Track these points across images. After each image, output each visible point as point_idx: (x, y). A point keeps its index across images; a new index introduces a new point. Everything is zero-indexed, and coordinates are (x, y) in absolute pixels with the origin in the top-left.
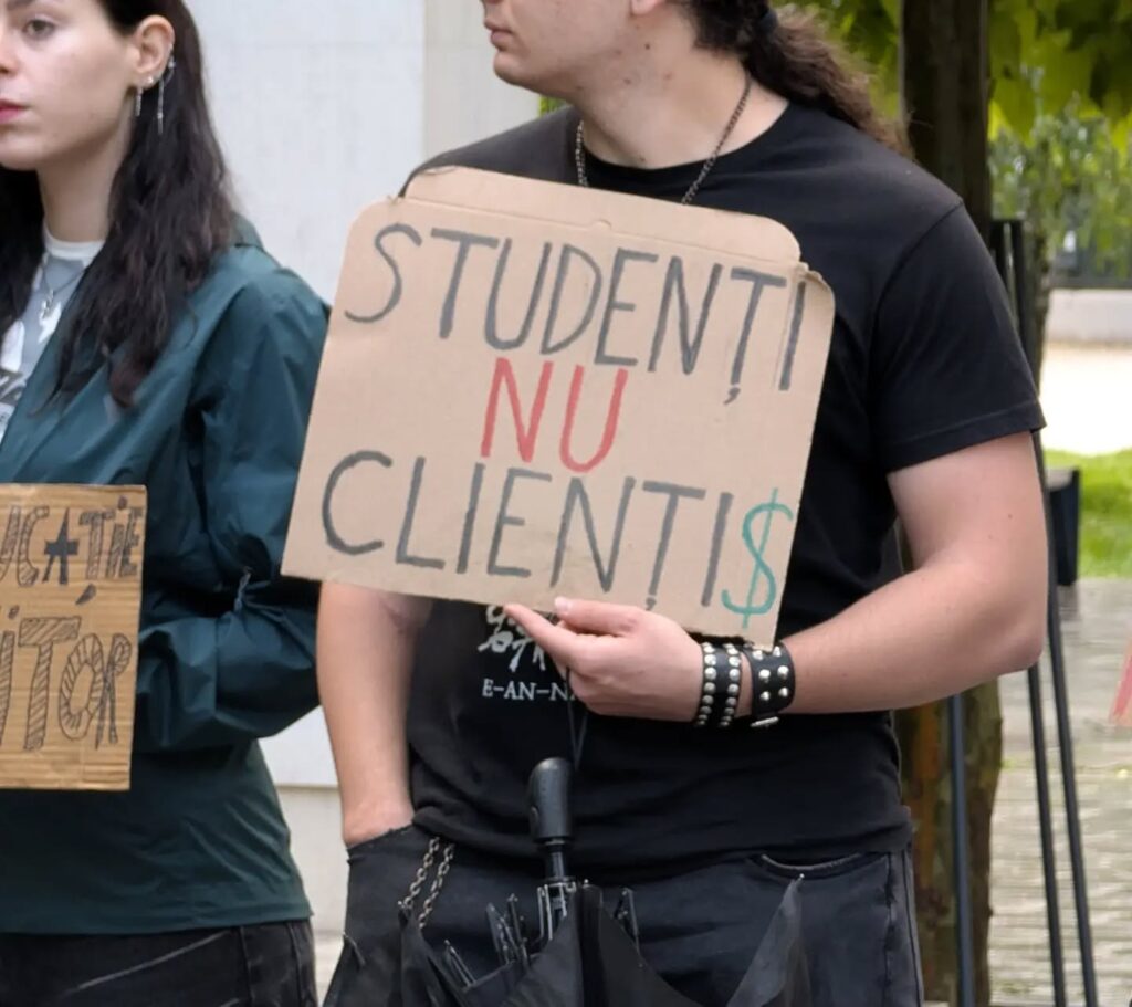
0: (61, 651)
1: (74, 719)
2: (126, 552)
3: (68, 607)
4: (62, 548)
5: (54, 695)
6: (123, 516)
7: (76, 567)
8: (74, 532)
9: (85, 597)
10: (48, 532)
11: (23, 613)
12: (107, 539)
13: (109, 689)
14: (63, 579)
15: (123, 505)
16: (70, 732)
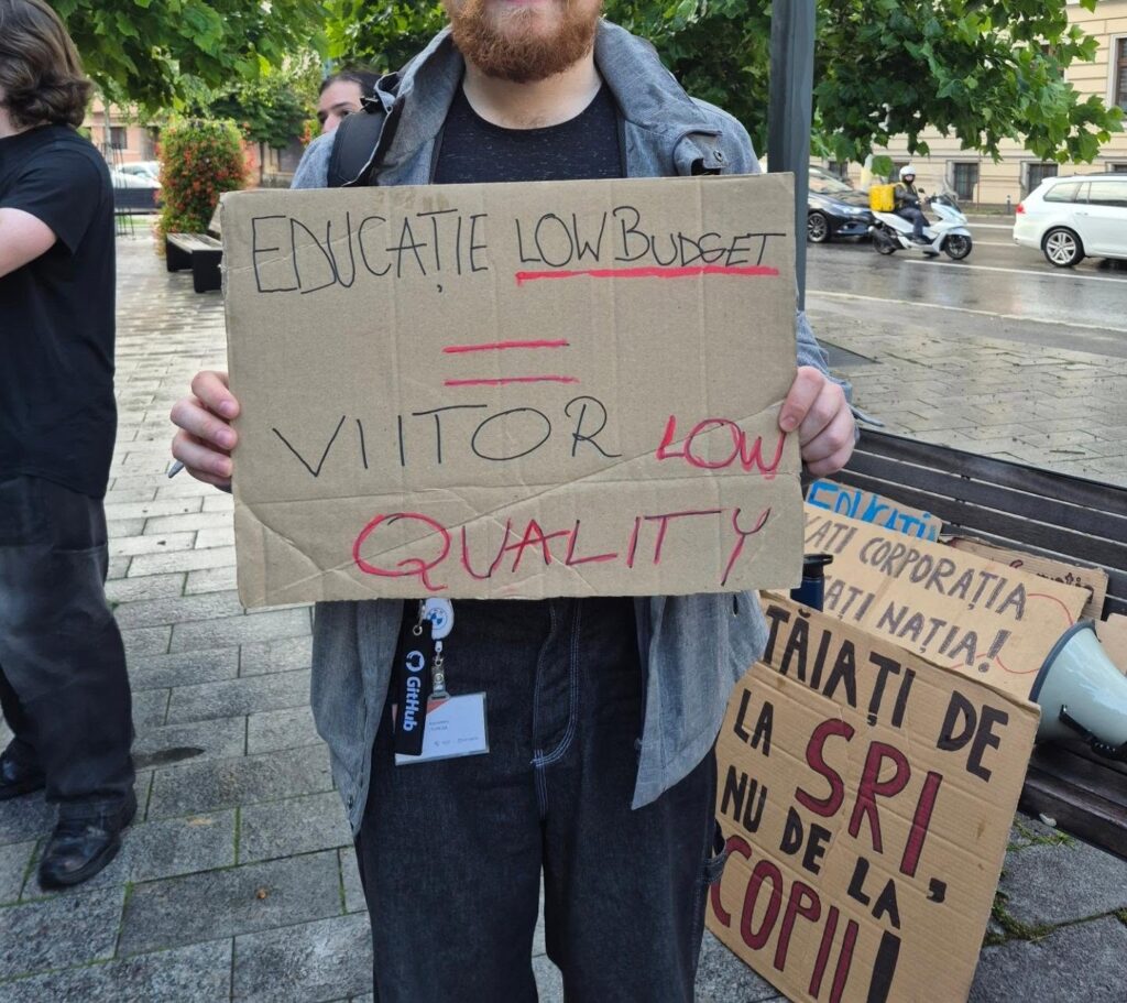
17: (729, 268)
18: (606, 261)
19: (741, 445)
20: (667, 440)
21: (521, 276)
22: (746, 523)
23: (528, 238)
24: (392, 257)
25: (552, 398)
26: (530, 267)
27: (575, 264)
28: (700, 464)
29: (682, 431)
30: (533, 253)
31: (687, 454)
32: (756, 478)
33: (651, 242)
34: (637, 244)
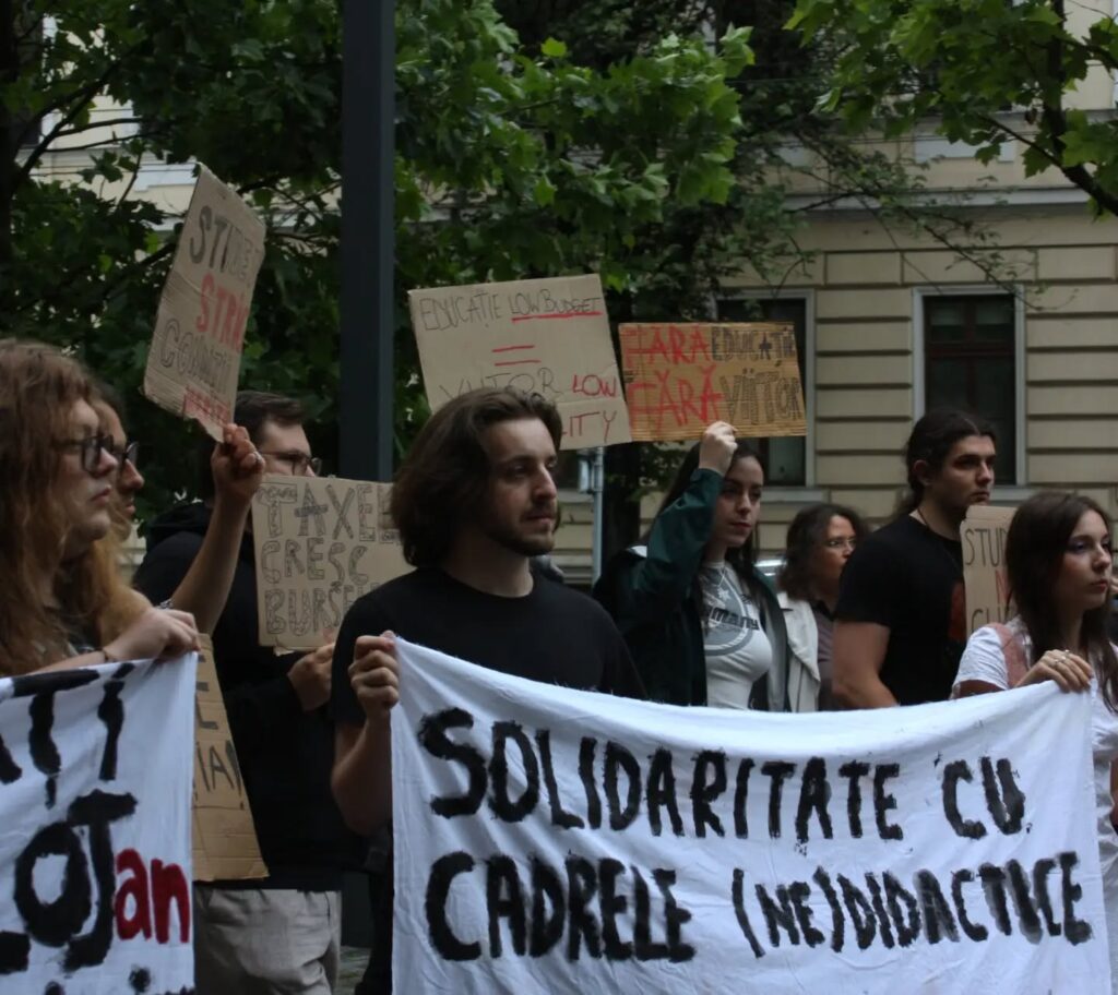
0: (774, 385)
1: (783, 410)
2: (790, 347)
3: (772, 368)
4: (765, 346)
5: (774, 402)
6: (786, 334)
7: (773, 353)
8: (769, 340)
9: (778, 364)
10: (758, 341)
11: (757, 371)
12: (782, 343)
13: (795, 398)
14: (769, 358)
15: (785, 329)
16: (784, 415)
17: (584, 313)
18: (542, 313)
19: (601, 385)
20: (575, 385)
21: (514, 319)
22: (609, 417)
23: (513, 302)
24: (468, 313)
25: (532, 369)
26: (516, 316)
27: (532, 314)
28: (587, 394)
29: (580, 380)
30: (515, 309)
31: (583, 390)
32: (608, 399)
33: (555, 303)
34: (551, 305)
